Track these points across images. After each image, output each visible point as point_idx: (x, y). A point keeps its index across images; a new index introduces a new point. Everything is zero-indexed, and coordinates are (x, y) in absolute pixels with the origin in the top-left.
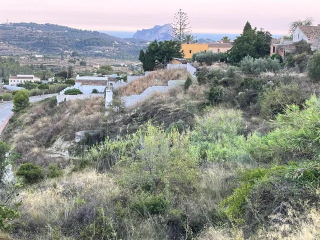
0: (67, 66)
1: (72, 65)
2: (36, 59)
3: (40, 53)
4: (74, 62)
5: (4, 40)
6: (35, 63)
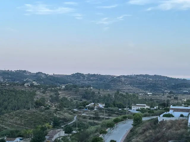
0: (166, 99)
1: (169, 99)
2: (148, 95)
3: (151, 92)
4: (170, 97)
5: (131, 84)
6: (147, 97)
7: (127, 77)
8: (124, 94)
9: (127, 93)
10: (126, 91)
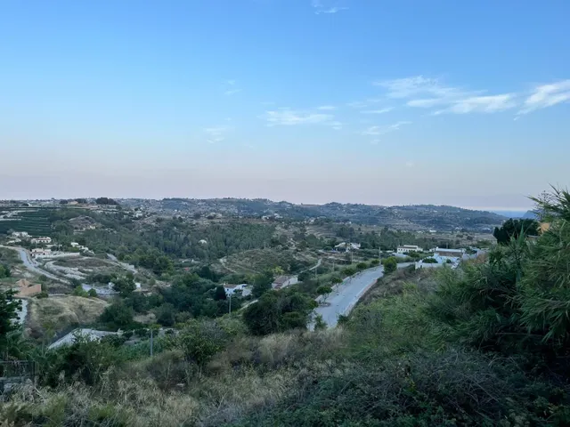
0: (455, 240)
1: (460, 239)
2: (430, 233)
3: (435, 228)
4: (462, 237)
5: (407, 218)
6: (428, 236)
7: (403, 208)
8: (395, 231)
9: (399, 231)
10: (399, 228)
